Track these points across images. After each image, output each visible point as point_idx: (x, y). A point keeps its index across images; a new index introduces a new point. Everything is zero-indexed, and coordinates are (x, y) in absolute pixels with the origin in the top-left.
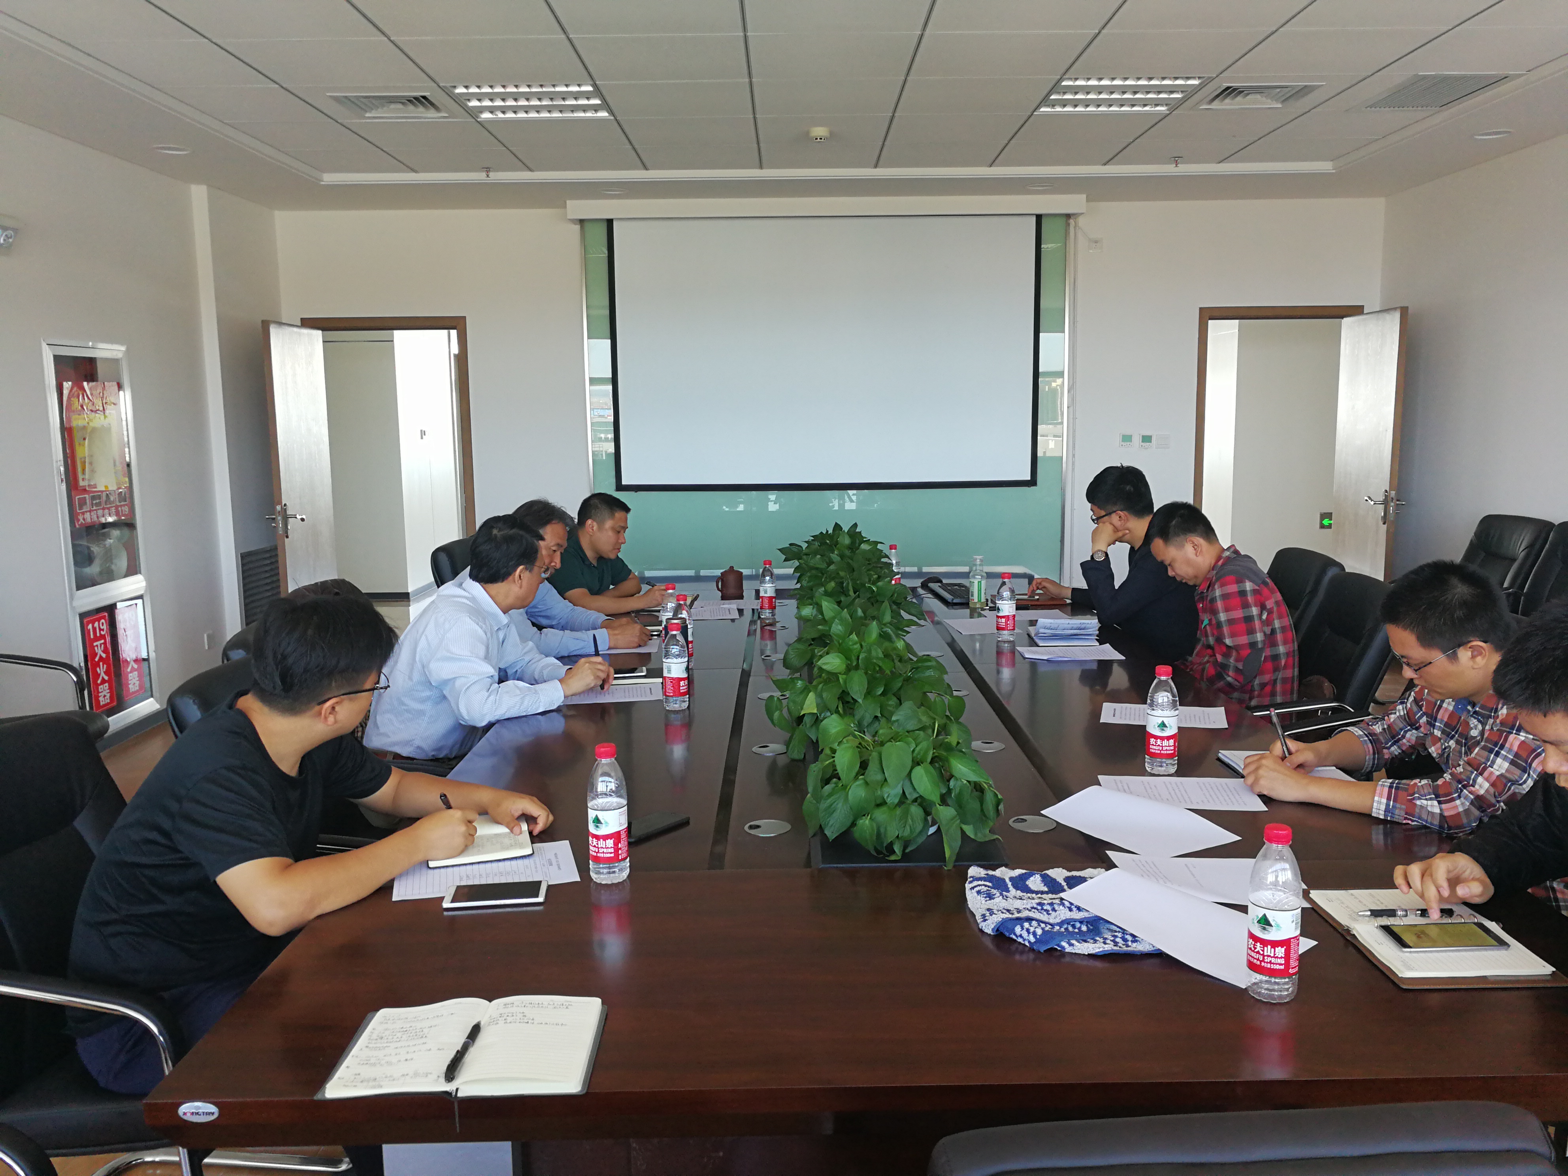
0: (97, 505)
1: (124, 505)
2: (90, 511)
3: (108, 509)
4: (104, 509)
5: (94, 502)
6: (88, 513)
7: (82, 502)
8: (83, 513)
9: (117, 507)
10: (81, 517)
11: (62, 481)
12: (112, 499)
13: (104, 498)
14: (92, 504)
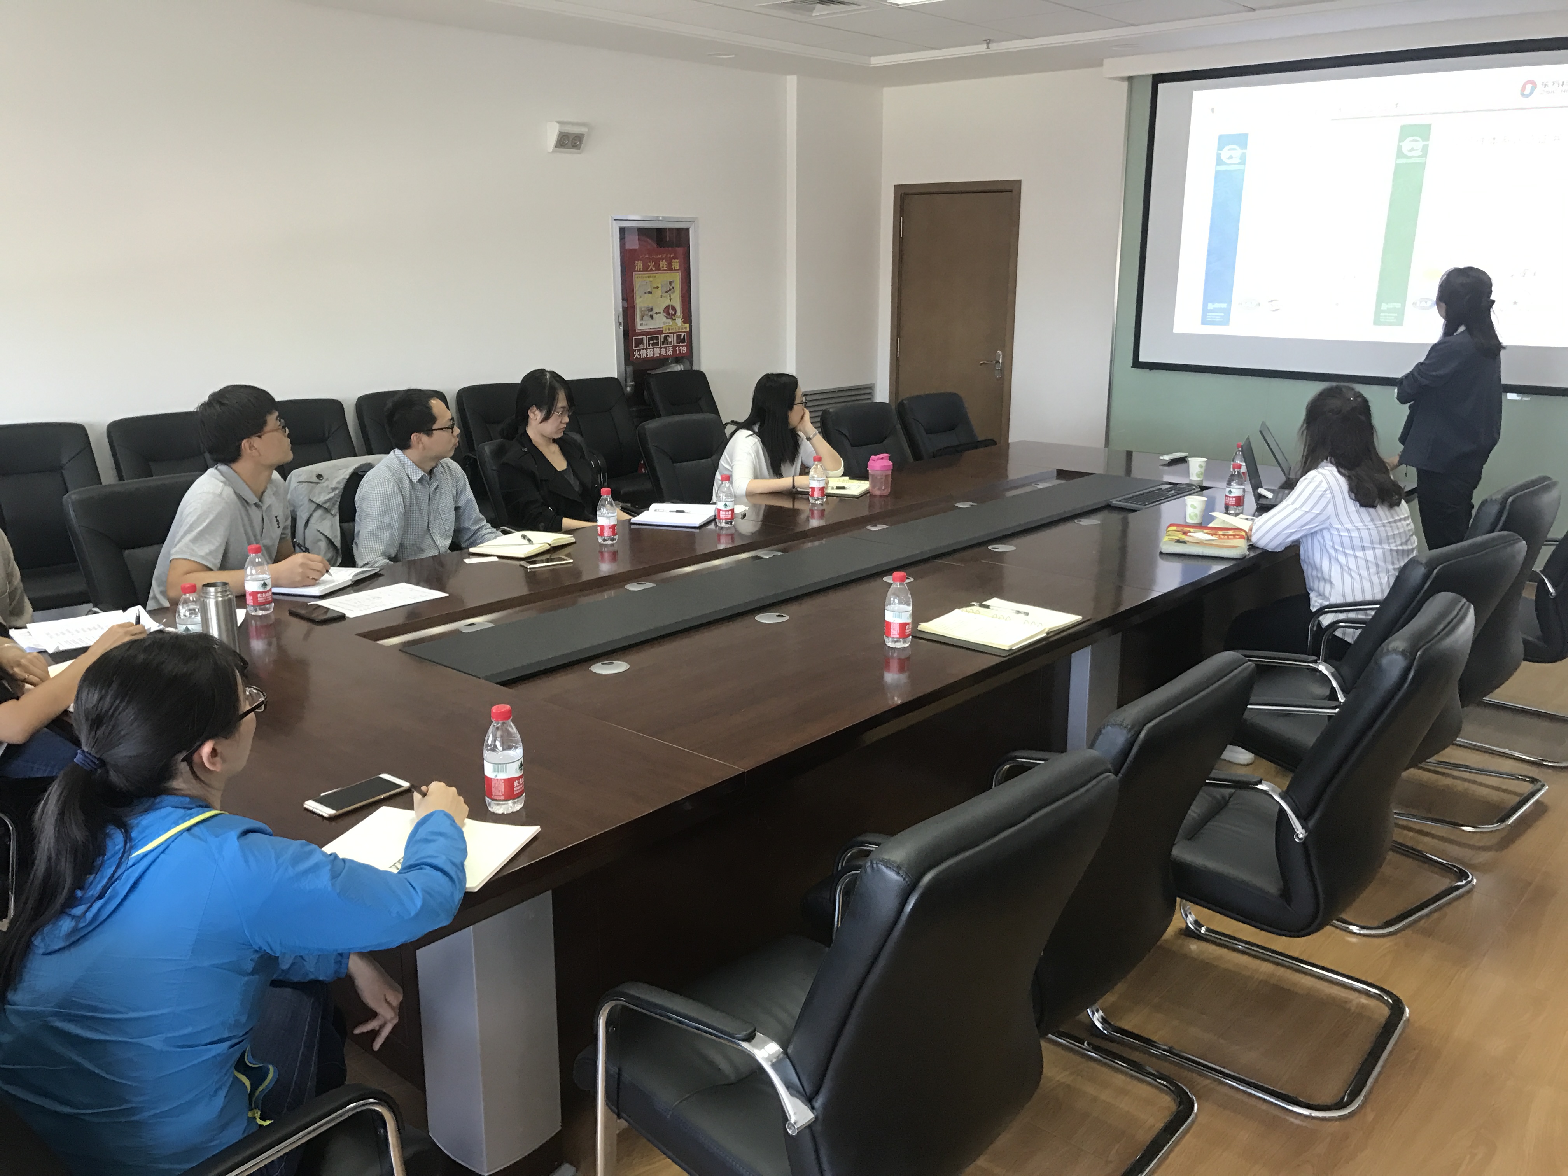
0: (653, 344)
1: (682, 346)
2: (647, 349)
3: (664, 347)
4: (661, 348)
5: (651, 342)
6: (645, 351)
7: (639, 342)
8: (639, 350)
9: (674, 347)
10: (636, 354)
11: (620, 324)
12: (670, 340)
13: (662, 340)
14: (649, 344)
